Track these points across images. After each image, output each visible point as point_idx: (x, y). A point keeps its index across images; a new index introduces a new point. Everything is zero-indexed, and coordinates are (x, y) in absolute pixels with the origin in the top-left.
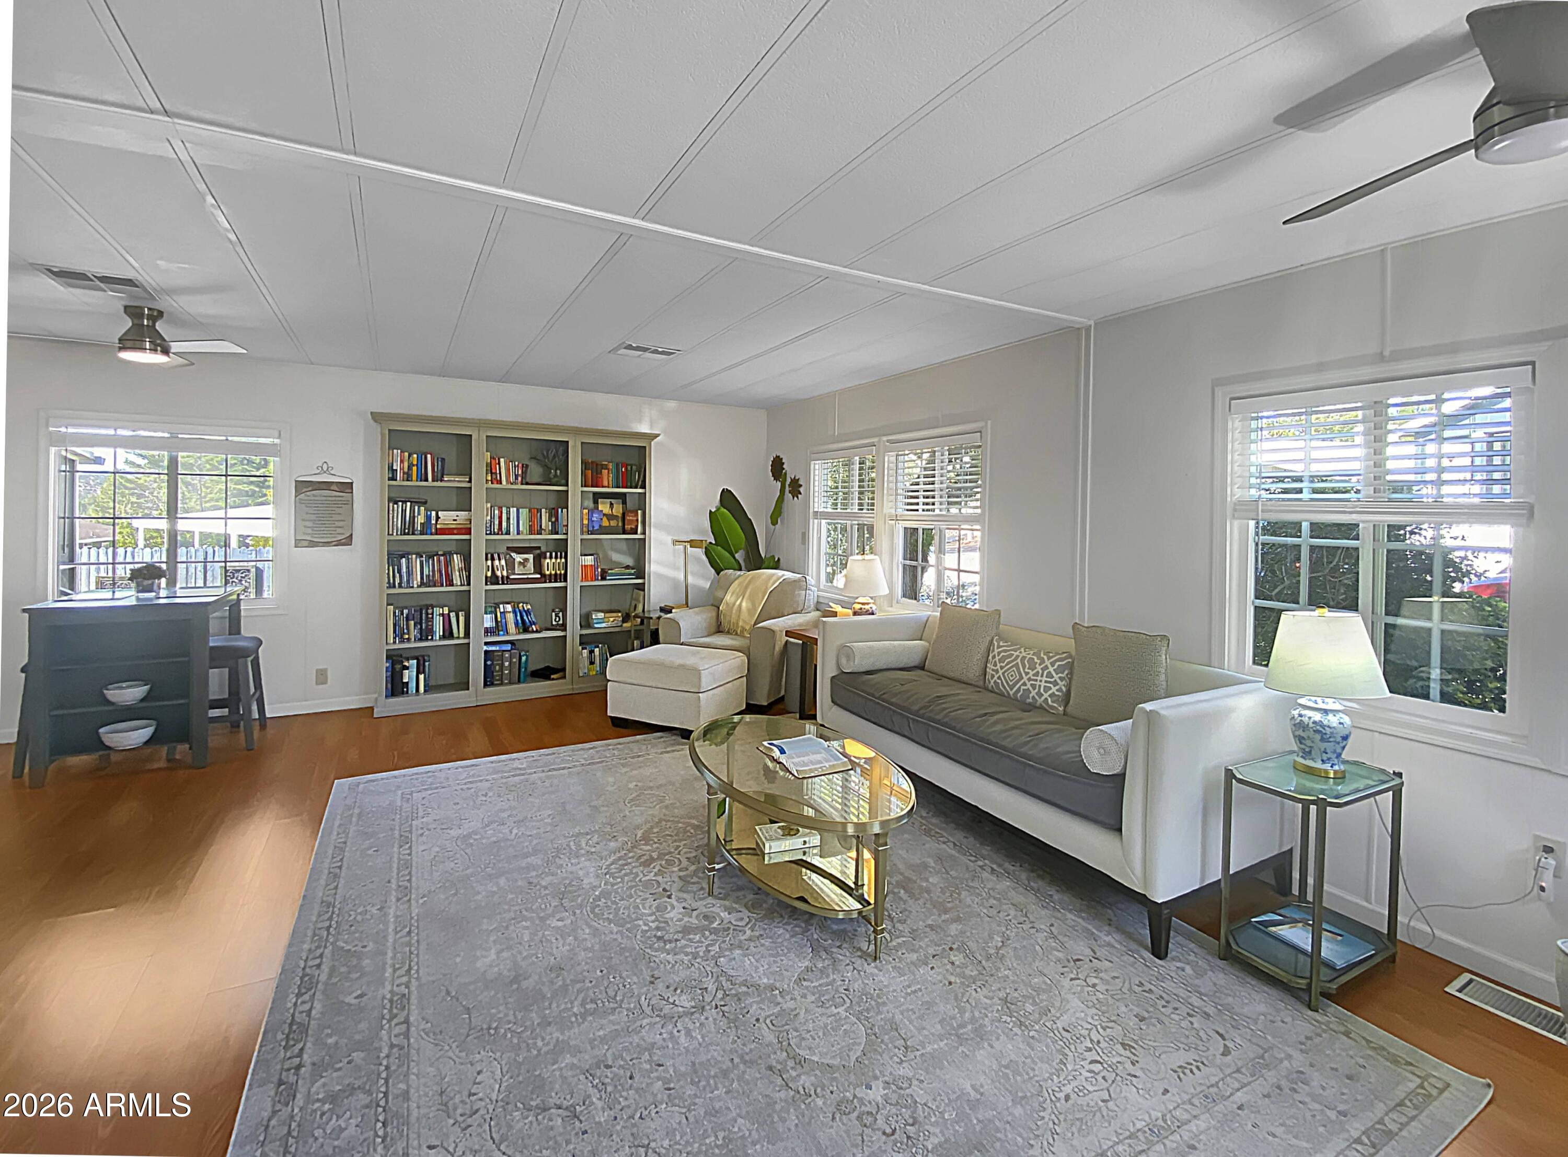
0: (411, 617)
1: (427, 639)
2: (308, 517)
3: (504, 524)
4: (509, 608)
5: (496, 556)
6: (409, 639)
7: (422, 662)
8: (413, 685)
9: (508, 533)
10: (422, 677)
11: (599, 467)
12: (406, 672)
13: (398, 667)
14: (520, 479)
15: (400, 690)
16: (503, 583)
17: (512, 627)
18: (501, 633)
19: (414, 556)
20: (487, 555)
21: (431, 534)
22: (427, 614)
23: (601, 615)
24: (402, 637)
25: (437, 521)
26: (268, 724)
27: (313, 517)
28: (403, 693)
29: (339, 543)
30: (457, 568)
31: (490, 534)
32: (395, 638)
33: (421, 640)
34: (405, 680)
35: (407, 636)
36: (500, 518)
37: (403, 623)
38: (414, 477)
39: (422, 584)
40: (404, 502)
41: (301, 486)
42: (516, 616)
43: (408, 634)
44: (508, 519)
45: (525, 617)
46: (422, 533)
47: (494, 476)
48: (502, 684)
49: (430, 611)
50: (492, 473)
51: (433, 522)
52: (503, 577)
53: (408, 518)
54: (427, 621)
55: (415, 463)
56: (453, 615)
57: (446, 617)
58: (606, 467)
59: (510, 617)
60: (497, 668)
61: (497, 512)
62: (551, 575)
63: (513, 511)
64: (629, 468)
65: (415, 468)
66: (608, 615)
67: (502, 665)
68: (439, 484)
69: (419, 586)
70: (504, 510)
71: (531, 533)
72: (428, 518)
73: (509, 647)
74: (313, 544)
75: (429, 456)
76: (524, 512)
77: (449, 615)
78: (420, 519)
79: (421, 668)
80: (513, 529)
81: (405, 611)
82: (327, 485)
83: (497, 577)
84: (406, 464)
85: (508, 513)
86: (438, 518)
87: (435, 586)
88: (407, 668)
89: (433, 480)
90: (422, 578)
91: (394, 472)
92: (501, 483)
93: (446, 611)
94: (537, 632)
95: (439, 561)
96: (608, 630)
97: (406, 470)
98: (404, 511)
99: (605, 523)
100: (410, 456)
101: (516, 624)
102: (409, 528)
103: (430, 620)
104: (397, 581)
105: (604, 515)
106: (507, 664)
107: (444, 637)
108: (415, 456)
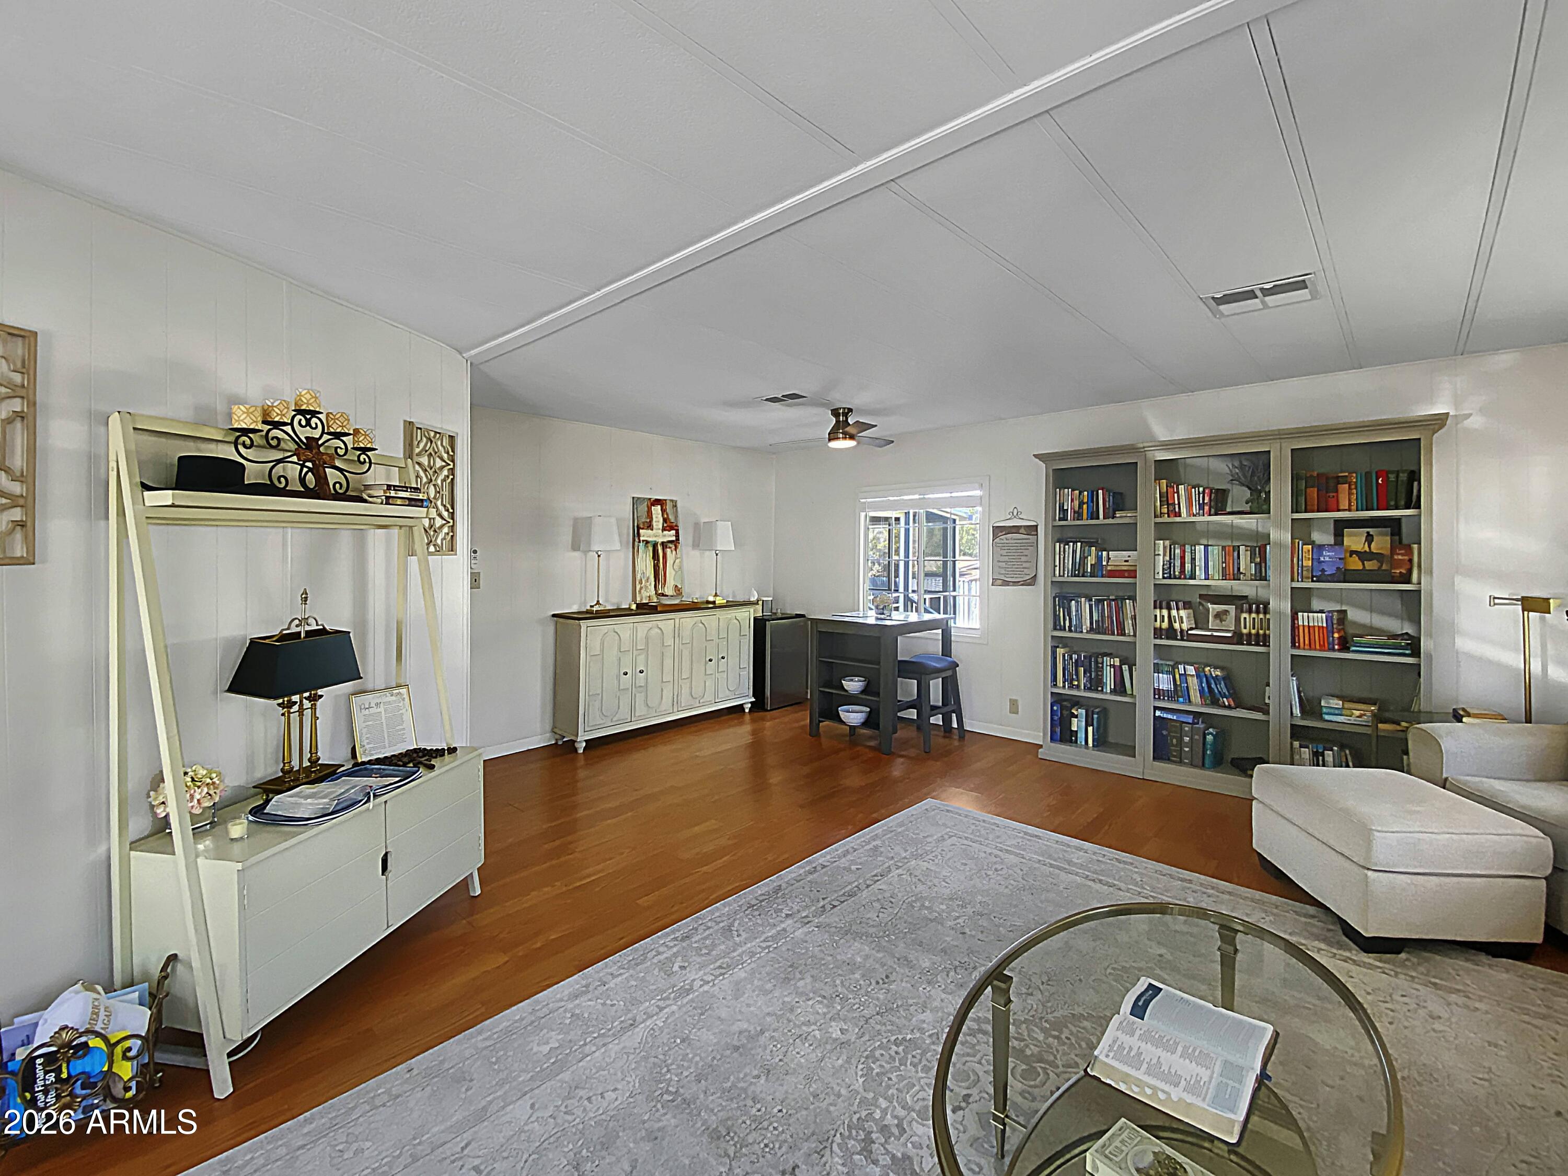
0: (1080, 663)
1: (1096, 690)
2: (1002, 559)
3: (1188, 566)
4: (1191, 670)
5: (1173, 604)
6: (1078, 687)
7: (1090, 713)
8: (1081, 735)
9: (1193, 577)
10: (1090, 729)
11: (1332, 483)
12: (1075, 721)
13: (1065, 713)
14: (1206, 508)
15: (1068, 738)
16: (1182, 639)
17: (1195, 696)
18: (1181, 700)
19: (1083, 599)
20: (1155, 602)
21: (1102, 576)
22: (1096, 662)
23: (1336, 703)
24: (1071, 683)
25: (1108, 562)
26: (966, 737)
27: (1006, 558)
28: (1071, 741)
29: (1025, 583)
30: (1129, 616)
31: (1170, 578)
32: (1064, 682)
33: (1090, 689)
34: (1074, 728)
35: (1076, 683)
36: (1183, 558)
37: (1071, 668)
38: (1085, 516)
39: (1091, 630)
40: (1075, 543)
41: (998, 531)
42: (1201, 683)
43: (1078, 680)
44: (1193, 560)
45: (1213, 686)
46: (1092, 575)
47: (1171, 508)
48: (1181, 762)
49: (1100, 660)
50: (1168, 504)
51: (1104, 563)
52: (1182, 631)
53: (1078, 560)
54: (1096, 671)
55: (1085, 500)
56: (1125, 668)
57: (1117, 668)
58: (1345, 480)
59: (1193, 683)
60: (1174, 741)
61: (1178, 551)
62: (1250, 634)
63: (1200, 549)
64: (1392, 477)
65: (1085, 506)
66: (1347, 705)
67: (1180, 740)
68: (1110, 521)
69: (1087, 632)
70: (1188, 548)
71: (1225, 578)
72: (1099, 559)
73: (1190, 719)
74: (1006, 583)
75: (1100, 492)
76: (1215, 552)
77: (1120, 667)
78: (1091, 560)
79: (1090, 719)
80: (1200, 573)
81: (1075, 657)
82: (1016, 529)
83: (1175, 630)
84: (1076, 503)
85: (1193, 553)
86: (1109, 559)
87: (1105, 634)
88: (1076, 717)
89: (1104, 518)
90: (1091, 623)
91: (1063, 511)
92: (1180, 516)
93: (1117, 662)
94: (1229, 707)
95: (1109, 606)
96: (1347, 729)
97: (1077, 509)
98: (1074, 552)
99: (1355, 564)
100: (1080, 494)
101: (1202, 691)
102: (1079, 569)
103: (1099, 669)
104: (1067, 624)
105: (1352, 553)
106: (1187, 739)
107: (1114, 692)
108: (1086, 493)
